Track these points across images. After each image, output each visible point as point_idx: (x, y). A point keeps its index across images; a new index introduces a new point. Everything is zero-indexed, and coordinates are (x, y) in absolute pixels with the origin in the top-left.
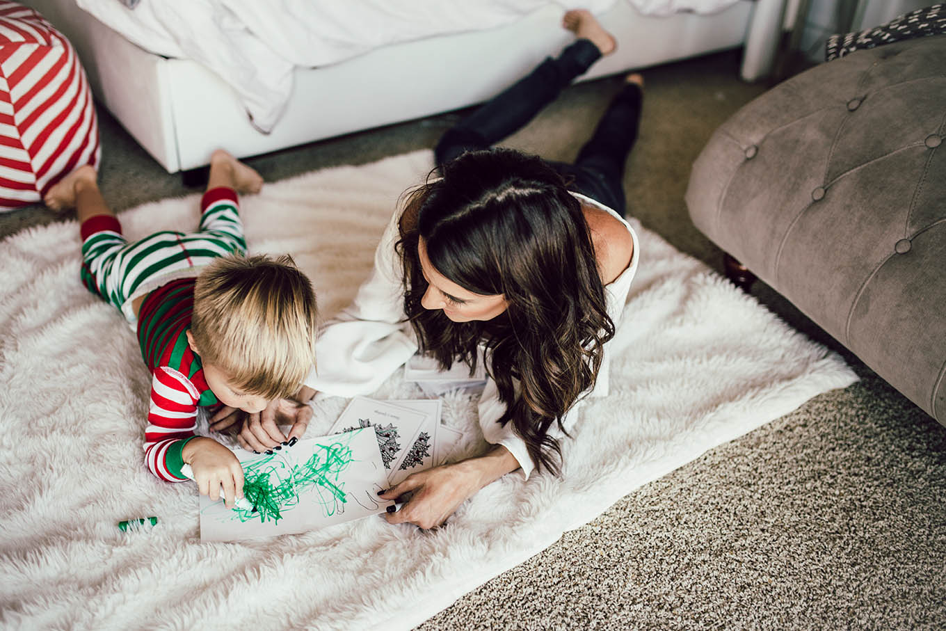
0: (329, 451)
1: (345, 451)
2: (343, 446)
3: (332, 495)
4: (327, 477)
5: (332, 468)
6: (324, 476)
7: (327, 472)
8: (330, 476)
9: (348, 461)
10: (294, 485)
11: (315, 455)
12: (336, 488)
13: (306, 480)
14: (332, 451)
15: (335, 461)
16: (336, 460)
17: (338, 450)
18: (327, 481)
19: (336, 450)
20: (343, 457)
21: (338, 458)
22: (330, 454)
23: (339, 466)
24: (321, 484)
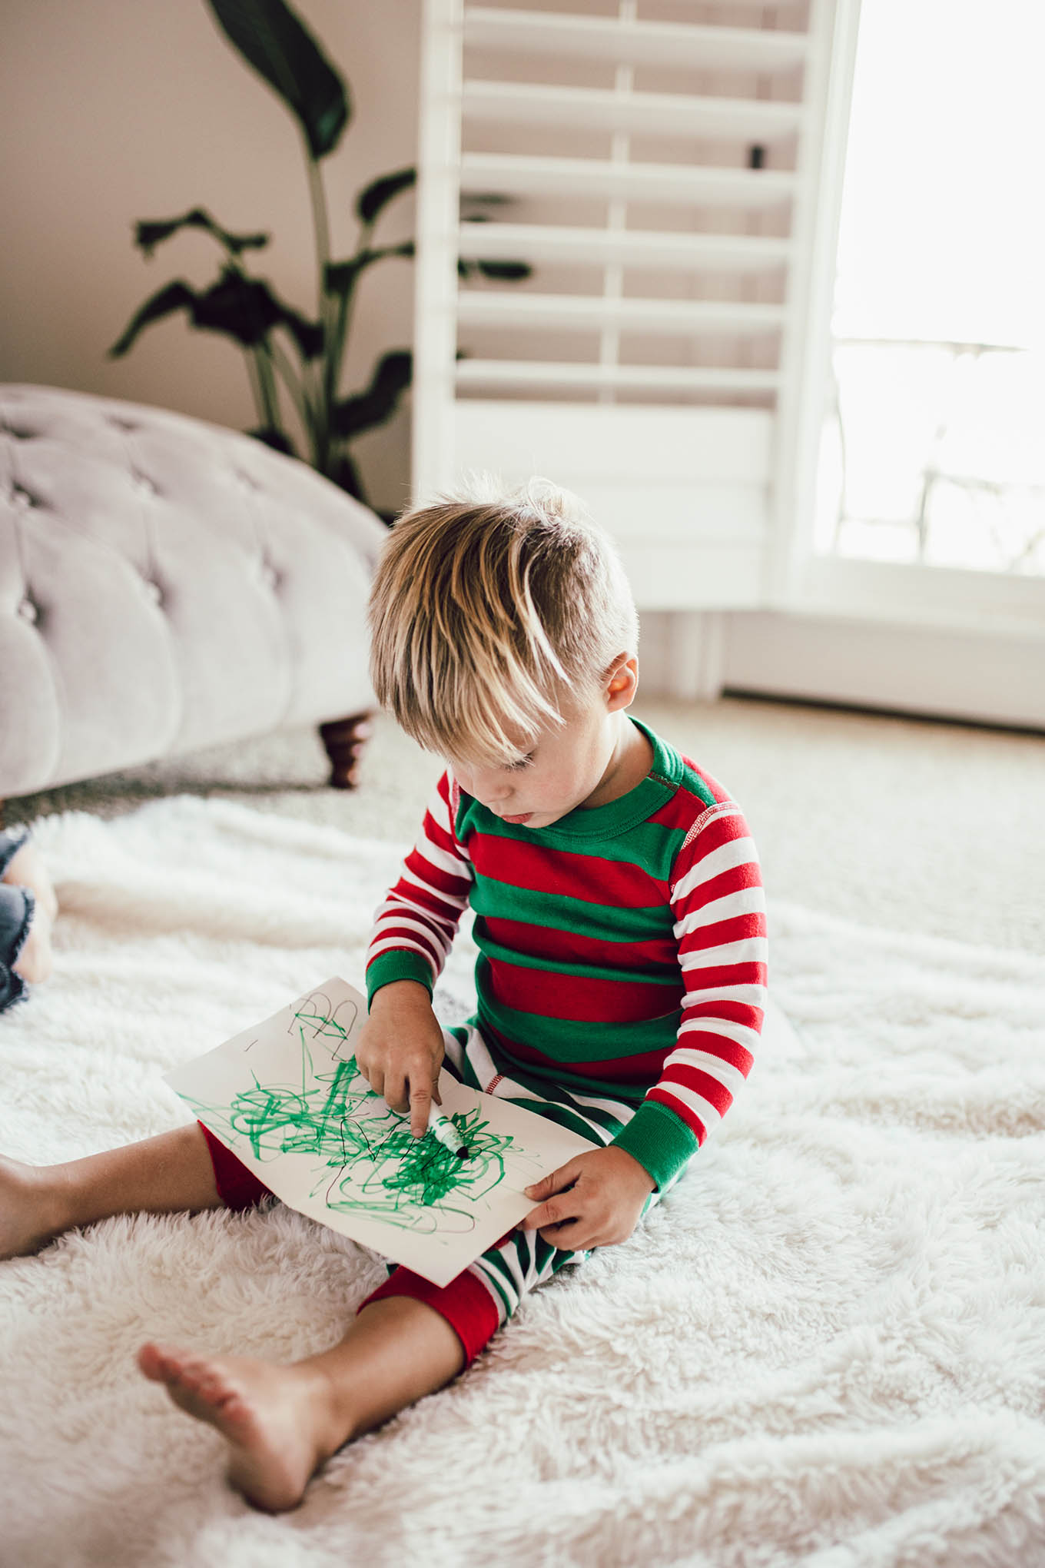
0: (259, 1133)
1: (244, 1105)
2: (236, 1112)
3: (353, 1081)
4: (321, 1108)
5: (295, 1108)
6: (324, 1112)
7: (310, 1111)
8: (316, 1105)
9: (264, 1091)
10: (373, 1145)
11: (285, 1149)
12: (336, 1084)
13: (350, 1133)
14: (256, 1127)
15: (278, 1111)
16: (274, 1111)
17: (249, 1117)
18: (330, 1102)
19: (251, 1122)
20: (259, 1102)
21: (268, 1109)
22: (264, 1127)
23: (283, 1101)
24: (342, 1108)
